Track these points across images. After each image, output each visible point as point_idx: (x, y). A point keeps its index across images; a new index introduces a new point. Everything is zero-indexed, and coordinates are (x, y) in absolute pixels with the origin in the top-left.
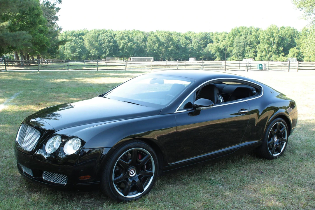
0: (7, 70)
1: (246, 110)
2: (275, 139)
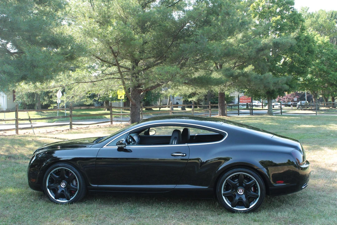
0: (283, 114)
1: (183, 154)
2: (241, 192)
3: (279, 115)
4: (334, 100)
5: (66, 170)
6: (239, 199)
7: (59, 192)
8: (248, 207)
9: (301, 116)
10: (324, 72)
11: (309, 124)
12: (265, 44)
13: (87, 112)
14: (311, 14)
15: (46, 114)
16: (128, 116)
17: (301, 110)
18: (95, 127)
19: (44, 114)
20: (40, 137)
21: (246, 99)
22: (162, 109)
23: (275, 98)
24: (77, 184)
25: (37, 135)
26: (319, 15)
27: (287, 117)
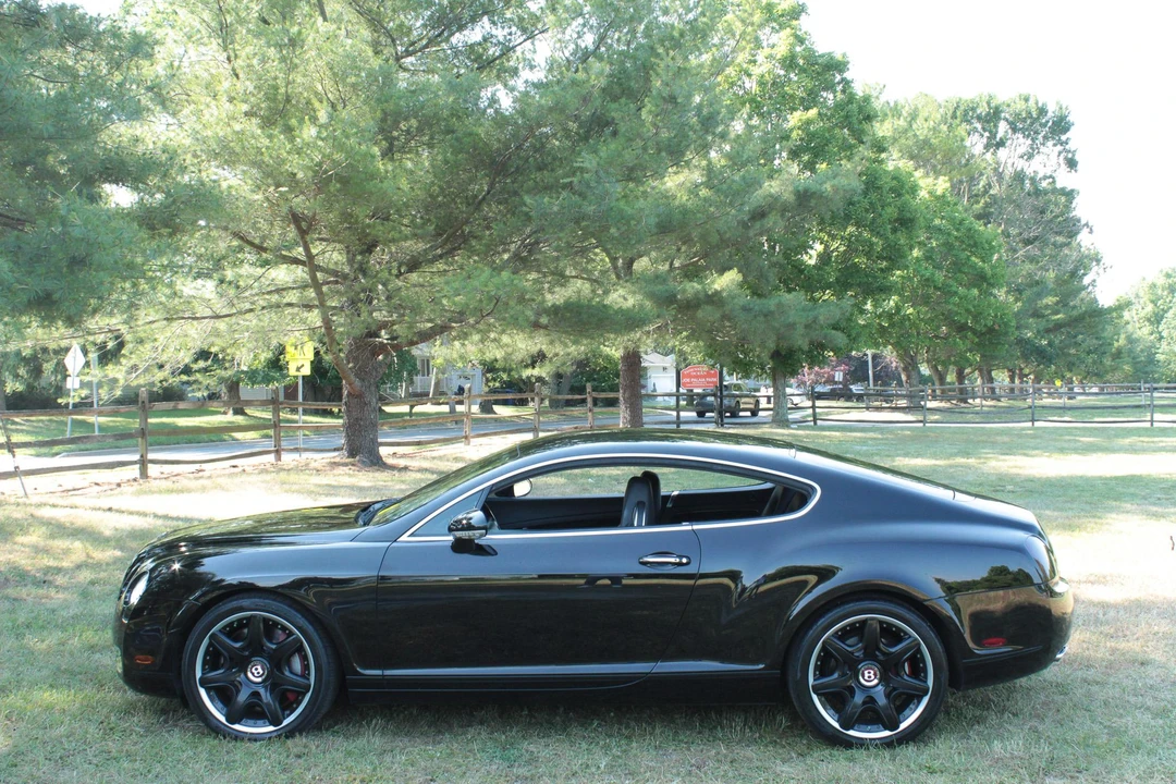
0: (818, 422)
1: (681, 557)
2: (869, 677)
3: (807, 428)
4: (964, 377)
5: (266, 620)
6: (864, 703)
7: (242, 697)
8: (893, 726)
9: (881, 430)
10: (936, 288)
11: (918, 455)
12: (771, 196)
13: (165, 420)
14: (892, 104)
15: (24, 428)
16: (307, 433)
17: (867, 408)
18: (227, 472)
19: (18, 427)
20: (54, 506)
21: (701, 377)
22: (417, 409)
23: (794, 373)
24: (306, 667)
25: (34, 499)
26: (916, 109)
27: (837, 434)
